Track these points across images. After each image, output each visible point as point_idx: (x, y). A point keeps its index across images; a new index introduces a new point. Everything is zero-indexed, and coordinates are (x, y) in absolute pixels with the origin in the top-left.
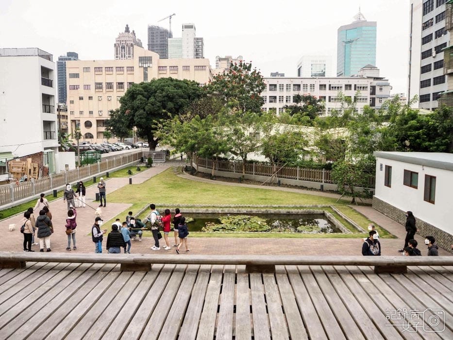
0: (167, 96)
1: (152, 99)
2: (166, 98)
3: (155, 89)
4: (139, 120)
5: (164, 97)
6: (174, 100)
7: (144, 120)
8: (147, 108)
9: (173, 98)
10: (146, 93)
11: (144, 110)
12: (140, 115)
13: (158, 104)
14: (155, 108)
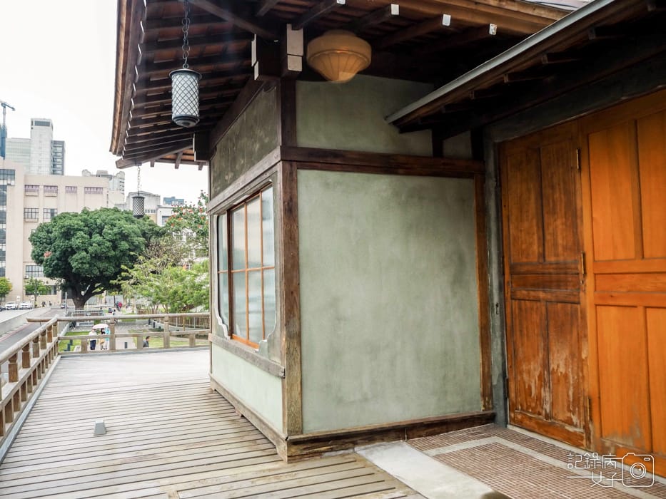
0: (120, 233)
1: (97, 238)
2: (118, 237)
3: (101, 224)
4: (80, 265)
5: (116, 234)
6: (129, 238)
7: (88, 266)
8: (91, 249)
9: (127, 236)
10: (86, 229)
11: (87, 252)
12: (81, 259)
13: (108, 244)
14: (103, 250)
